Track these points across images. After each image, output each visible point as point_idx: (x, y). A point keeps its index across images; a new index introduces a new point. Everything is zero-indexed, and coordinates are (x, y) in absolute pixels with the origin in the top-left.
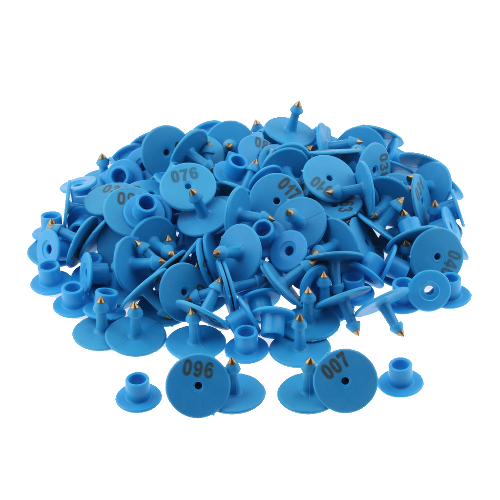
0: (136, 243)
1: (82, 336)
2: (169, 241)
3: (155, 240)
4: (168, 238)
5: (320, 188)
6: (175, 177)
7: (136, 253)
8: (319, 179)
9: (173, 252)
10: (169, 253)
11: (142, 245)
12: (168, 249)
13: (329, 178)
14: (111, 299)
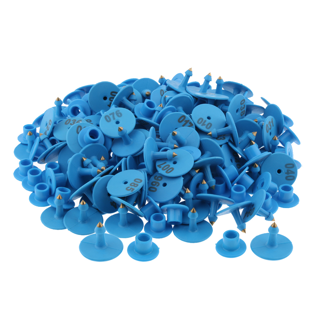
0: (83, 159)
1: (46, 219)
2: (103, 160)
3: (94, 158)
4: (103, 158)
5: (203, 125)
6: (108, 119)
7: (83, 165)
8: (202, 119)
9: (104, 168)
10: (102, 168)
11: (87, 161)
12: (102, 165)
13: (209, 118)
14: (66, 195)
